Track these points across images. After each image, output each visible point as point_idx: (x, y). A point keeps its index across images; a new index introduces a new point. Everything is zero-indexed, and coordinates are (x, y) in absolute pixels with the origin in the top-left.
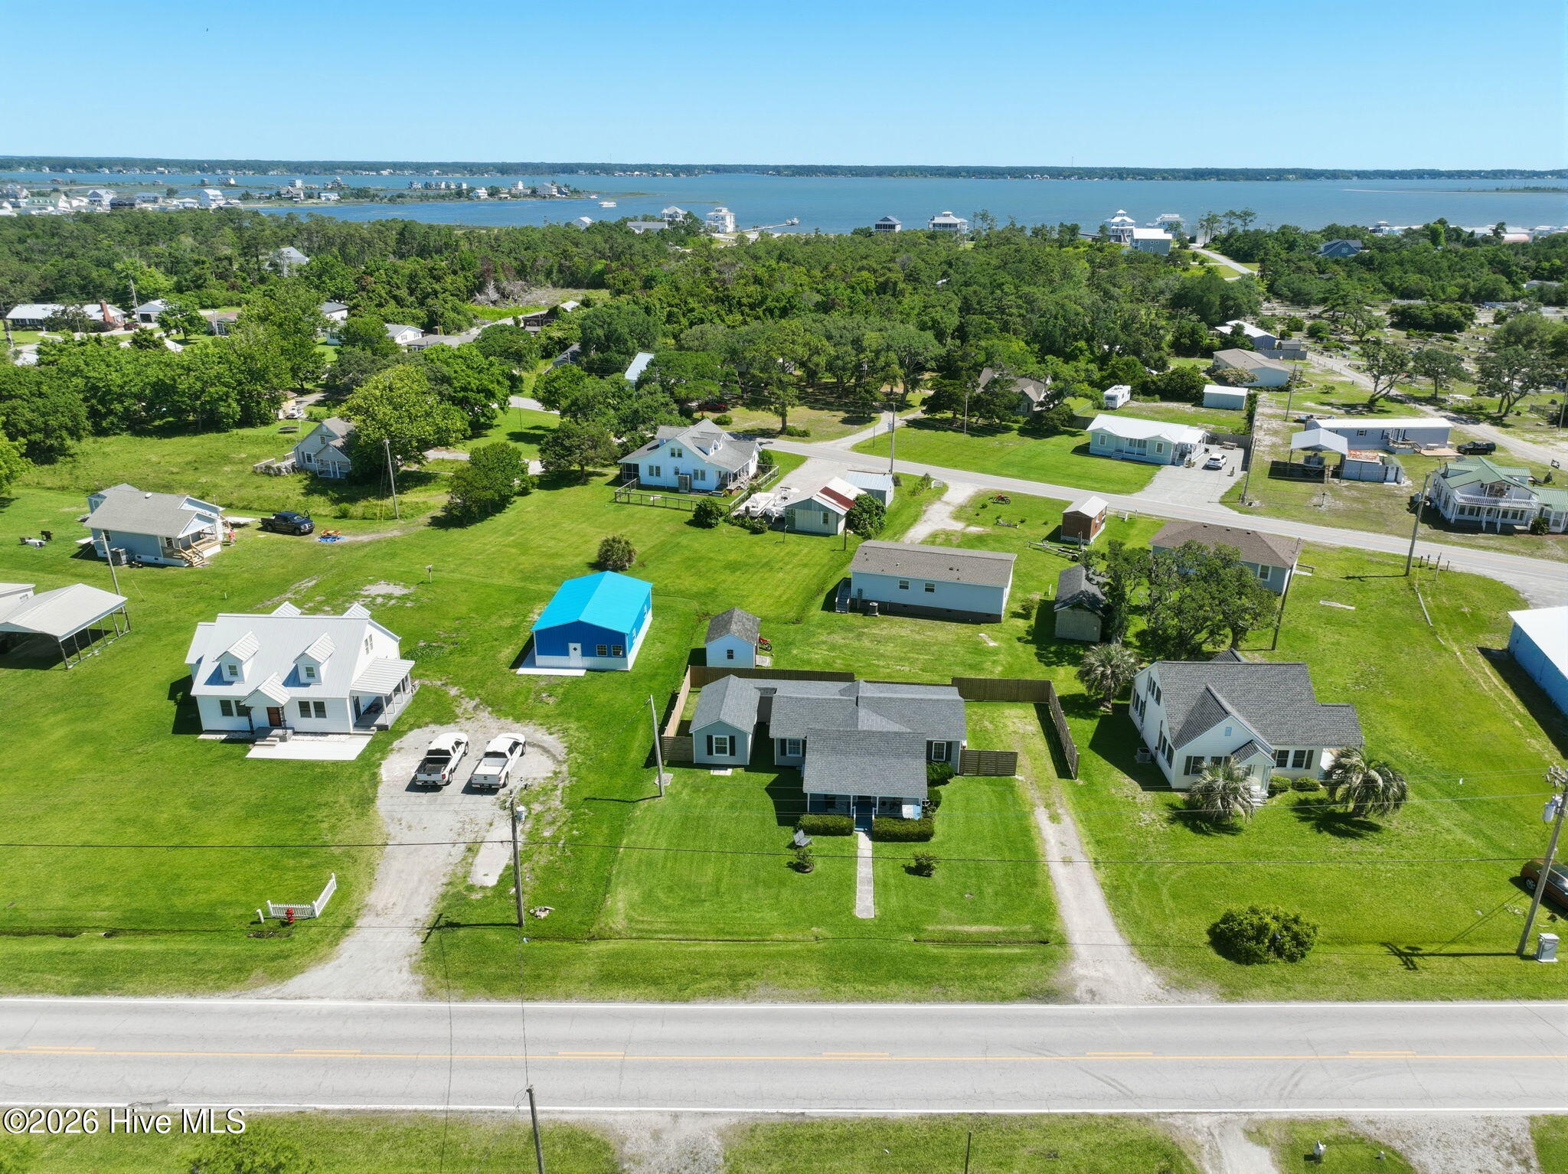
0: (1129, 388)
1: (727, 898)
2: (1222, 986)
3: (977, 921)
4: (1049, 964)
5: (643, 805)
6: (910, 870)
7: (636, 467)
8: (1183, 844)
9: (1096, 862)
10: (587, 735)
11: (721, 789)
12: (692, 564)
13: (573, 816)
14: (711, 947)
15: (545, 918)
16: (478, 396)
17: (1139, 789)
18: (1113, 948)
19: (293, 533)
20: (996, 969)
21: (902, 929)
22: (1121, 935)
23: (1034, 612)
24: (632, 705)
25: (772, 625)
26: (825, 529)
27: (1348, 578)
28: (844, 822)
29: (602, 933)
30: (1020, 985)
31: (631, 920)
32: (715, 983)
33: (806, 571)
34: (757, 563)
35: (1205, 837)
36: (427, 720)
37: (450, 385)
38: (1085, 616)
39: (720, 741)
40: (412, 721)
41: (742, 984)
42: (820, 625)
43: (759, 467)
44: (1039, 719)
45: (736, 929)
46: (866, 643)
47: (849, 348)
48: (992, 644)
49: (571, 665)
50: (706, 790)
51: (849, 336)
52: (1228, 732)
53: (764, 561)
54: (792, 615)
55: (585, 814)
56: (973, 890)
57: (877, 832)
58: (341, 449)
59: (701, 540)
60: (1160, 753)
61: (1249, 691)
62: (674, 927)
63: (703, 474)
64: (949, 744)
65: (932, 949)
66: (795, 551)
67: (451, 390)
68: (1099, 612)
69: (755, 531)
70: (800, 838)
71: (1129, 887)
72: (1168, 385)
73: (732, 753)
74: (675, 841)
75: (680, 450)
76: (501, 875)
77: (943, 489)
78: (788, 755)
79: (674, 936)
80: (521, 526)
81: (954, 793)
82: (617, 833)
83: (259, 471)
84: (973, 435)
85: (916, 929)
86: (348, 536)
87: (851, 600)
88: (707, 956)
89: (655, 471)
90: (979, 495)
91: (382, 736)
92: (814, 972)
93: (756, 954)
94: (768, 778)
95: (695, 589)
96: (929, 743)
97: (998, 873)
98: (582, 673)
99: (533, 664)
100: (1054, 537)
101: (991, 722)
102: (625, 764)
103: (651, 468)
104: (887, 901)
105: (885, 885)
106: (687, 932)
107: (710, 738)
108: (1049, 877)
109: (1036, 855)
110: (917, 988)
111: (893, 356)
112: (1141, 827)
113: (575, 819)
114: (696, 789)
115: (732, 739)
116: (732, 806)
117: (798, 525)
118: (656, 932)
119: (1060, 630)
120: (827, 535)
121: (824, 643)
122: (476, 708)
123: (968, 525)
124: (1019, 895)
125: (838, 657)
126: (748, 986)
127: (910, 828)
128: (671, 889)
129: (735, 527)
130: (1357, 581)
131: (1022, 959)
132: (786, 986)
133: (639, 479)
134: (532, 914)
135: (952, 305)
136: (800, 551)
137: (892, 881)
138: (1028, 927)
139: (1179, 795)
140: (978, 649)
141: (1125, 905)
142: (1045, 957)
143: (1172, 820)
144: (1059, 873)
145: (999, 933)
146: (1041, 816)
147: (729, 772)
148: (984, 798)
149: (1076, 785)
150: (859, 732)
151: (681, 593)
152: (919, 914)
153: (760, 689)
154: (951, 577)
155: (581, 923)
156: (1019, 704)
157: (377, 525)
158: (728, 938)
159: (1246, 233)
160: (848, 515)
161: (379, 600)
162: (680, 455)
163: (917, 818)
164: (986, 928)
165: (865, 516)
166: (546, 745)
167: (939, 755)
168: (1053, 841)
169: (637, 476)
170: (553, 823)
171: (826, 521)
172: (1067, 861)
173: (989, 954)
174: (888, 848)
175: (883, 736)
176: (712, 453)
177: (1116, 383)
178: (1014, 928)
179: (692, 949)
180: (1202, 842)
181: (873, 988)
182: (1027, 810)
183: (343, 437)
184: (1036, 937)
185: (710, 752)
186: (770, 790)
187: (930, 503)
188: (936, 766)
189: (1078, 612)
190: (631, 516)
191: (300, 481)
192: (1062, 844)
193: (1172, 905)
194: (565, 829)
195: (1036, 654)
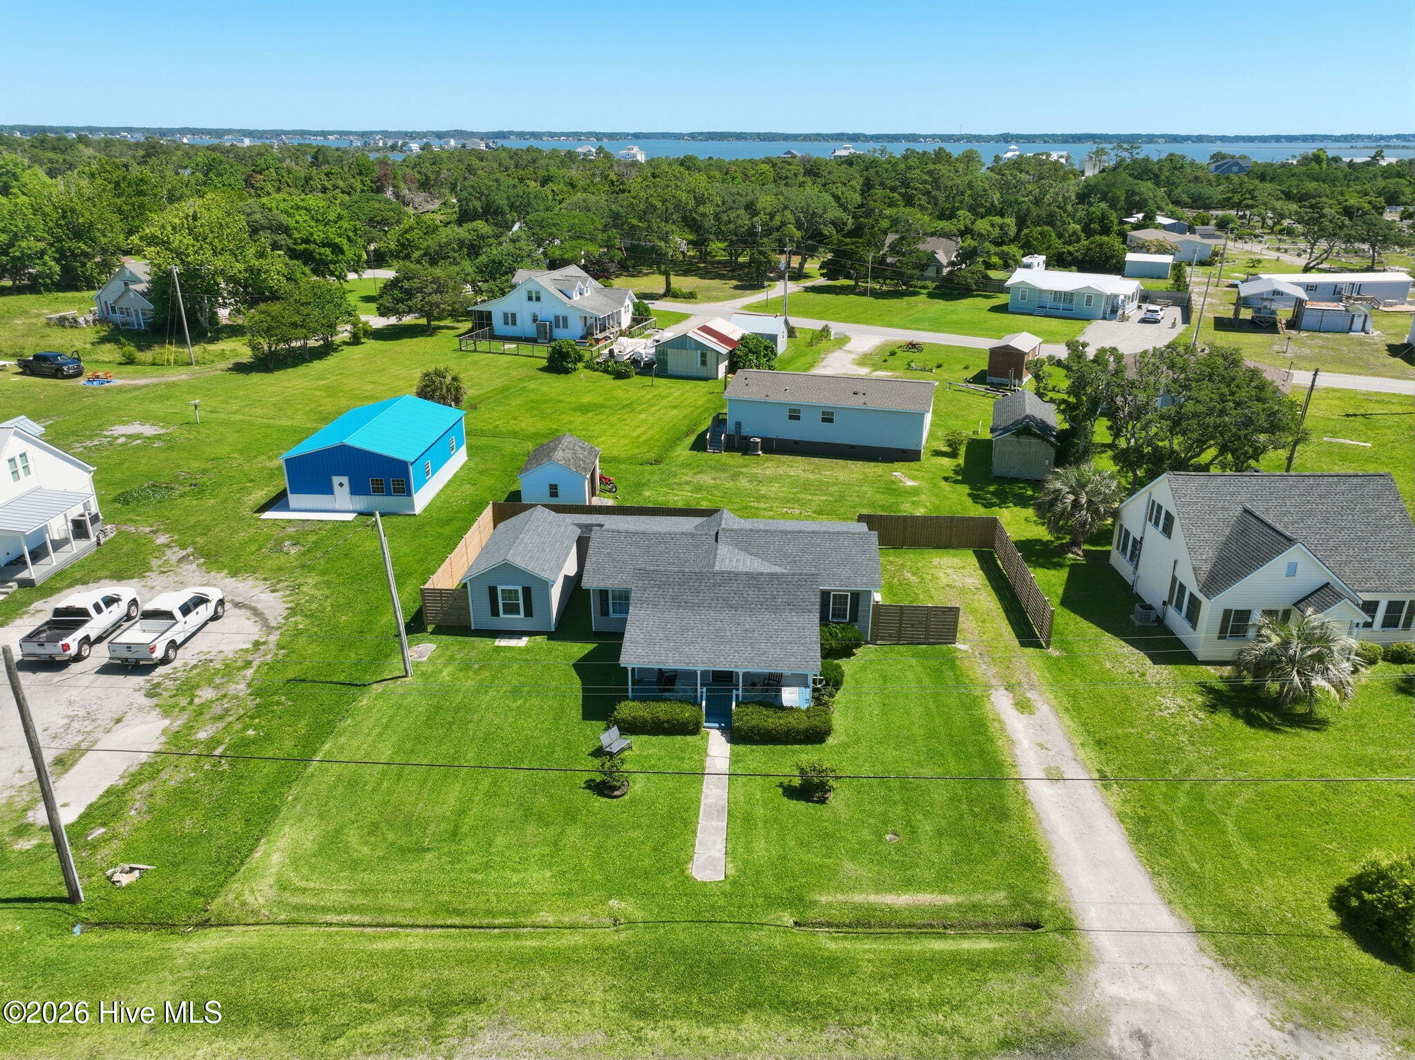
0: (1044, 258)
1: (468, 843)
2: (1398, 1024)
3: (908, 884)
4: (1050, 972)
5: (377, 688)
6: (791, 792)
7: (489, 313)
8: (1239, 745)
9: (1103, 777)
10: (327, 592)
11: (505, 665)
12: (536, 407)
13: (258, 706)
14: (415, 941)
15: (129, 887)
16: (322, 250)
17: (1148, 662)
18: (1164, 938)
19: (55, 376)
20: (951, 987)
21: (773, 902)
22: (1172, 912)
23: (962, 450)
24: (406, 555)
25: (623, 466)
26: (704, 372)
27: (1348, 416)
28: (687, 713)
29: (226, 914)
30: (998, 1022)
31: (283, 886)
32: (399, 1022)
33: (675, 412)
34: (616, 405)
35: (1271, 734)
36: (104, 573)
37: (290, 236)
38: (1033, 445)
39: (510, 594)
40: (78, 575)
41: (453, 1024)
42: (686, 465)
43: (634, 320)
44: (982, 569)
45: (470, 904)
46: (743, 483)
47: (743, 211)
48: (910, 483)
49: (337, 507)
50: (481, 668)
51: (743, 201)
52: (1292, 570)
53: (625, 403)
54: (652, 455)
55: (278, 703)
56: (899, 828)
57: (739, 729)
58: (143, 294)
59: (555, 385)
60: (1171, 611)
61: (1310, 513)
62: (360, 900)
63: (565, 319)
64: (856, 596)
65: (830, 944)
66: (664, 394)
67: (290, 241)
68: (1053, 439)
69: (620, 375)
70: (611, 738)
71: (1164, 817)
72: (1085, 255)
73: (529, 613)
74: (408, 746)
75: (538, 293)
76: (91, 806)
77: (843, 340)
78: (612, 615)
79: (356, 918)
80: (338, 372)
81: (864, 669)
82: (322, 730)
83: (52, 323)
84: (876, 298)
85: (797, 901)
86: (122, 379)
87: (727, 436)
88: (402, 961)
89: (511, 319)
90: (886, 345)
91: (24, 594)
92: (598, 995)
93: (494, 957)
94: (579, 650)
95: (532, 430)
96: (825, 595)
97: (940, 795)
98: (350, 517)
99: (286, 508)
100: (979, 379)
101: (914, 574)
102: (370, 630)
103: (506, 315)
104: (749, 850)
105: (748, 819)
106: (381, 910)
107: (493, 591)
108: (1026, 803)
109: (999, 765)
110: (796, 1031)
111: (789, 216)
112: (1164, 719)
113: (259, 711)
114: (466, 666)
115: (527, 592)
116: (516, 692)
117: (672, 367)
118: (325, 910)
119: (998, 467)
120: (706, 379)
121: (687, 483)
122: (182, 560)
123: (875, 370)
124: (979, 835)
125: (703, 499)
126: (464, 1030)
127: (792, 721)
128: (374, 828)
129: (597, 373)
130: (1361, 418)
131: (995, 962)
132: (539, 1028)
133: (492, 329)
134: (109, 878)
135: (854, 183)
136: (670, 394)
137: (760, 811)
138: (1000, 897)
139: (1211, 670)
140: (892, 489)
141: (1166, 853)
142: (1039, 959)
143: (1212, 708)
144: (1043, 794)
145: (948, 908)
146: (1001, 703)
147: (523, 642)
148: (910, 675)
149: (1050, 658)
150: (715, 574)
151: (514, 434)
152: (807, 872)
153: (578, 525)
154: (857, 402)
155: (197, 893)
156: (953, 551)
157: (162, 371)
158: (457, 921)
159: (1135, 161)
160: (731, 355)
161: (122, 440)
162: (538, 299)
163: (804, 707)
164: (925, 898)
165: (751, 356)
166: (259, 606)
167: (839, 614)
168: (1026, 743)
169: (490, 325)
170: (221, 718)
171: (704, 363)
172: (1055, 777)
173: (934, 953)
174: (757, 757)
175: (752, 578)
176: (576, 297)
177: (1031, 254)
178: (977, 898)
179: (378, 945)
180: (1268, 742)
181: (708, 1032)
182: (978, 693)
183: (148, 282)
184: (1016, 916)
185: (495, 612)
186: (581, 667)
187: (829, 351)
188: (837, 630)
189: (1025, 440)
190: (475, 363)
191: (97, 332)
192: (1042, 746)
193: (1252, 853)
194: (238, 726)
195: (970, 495)
